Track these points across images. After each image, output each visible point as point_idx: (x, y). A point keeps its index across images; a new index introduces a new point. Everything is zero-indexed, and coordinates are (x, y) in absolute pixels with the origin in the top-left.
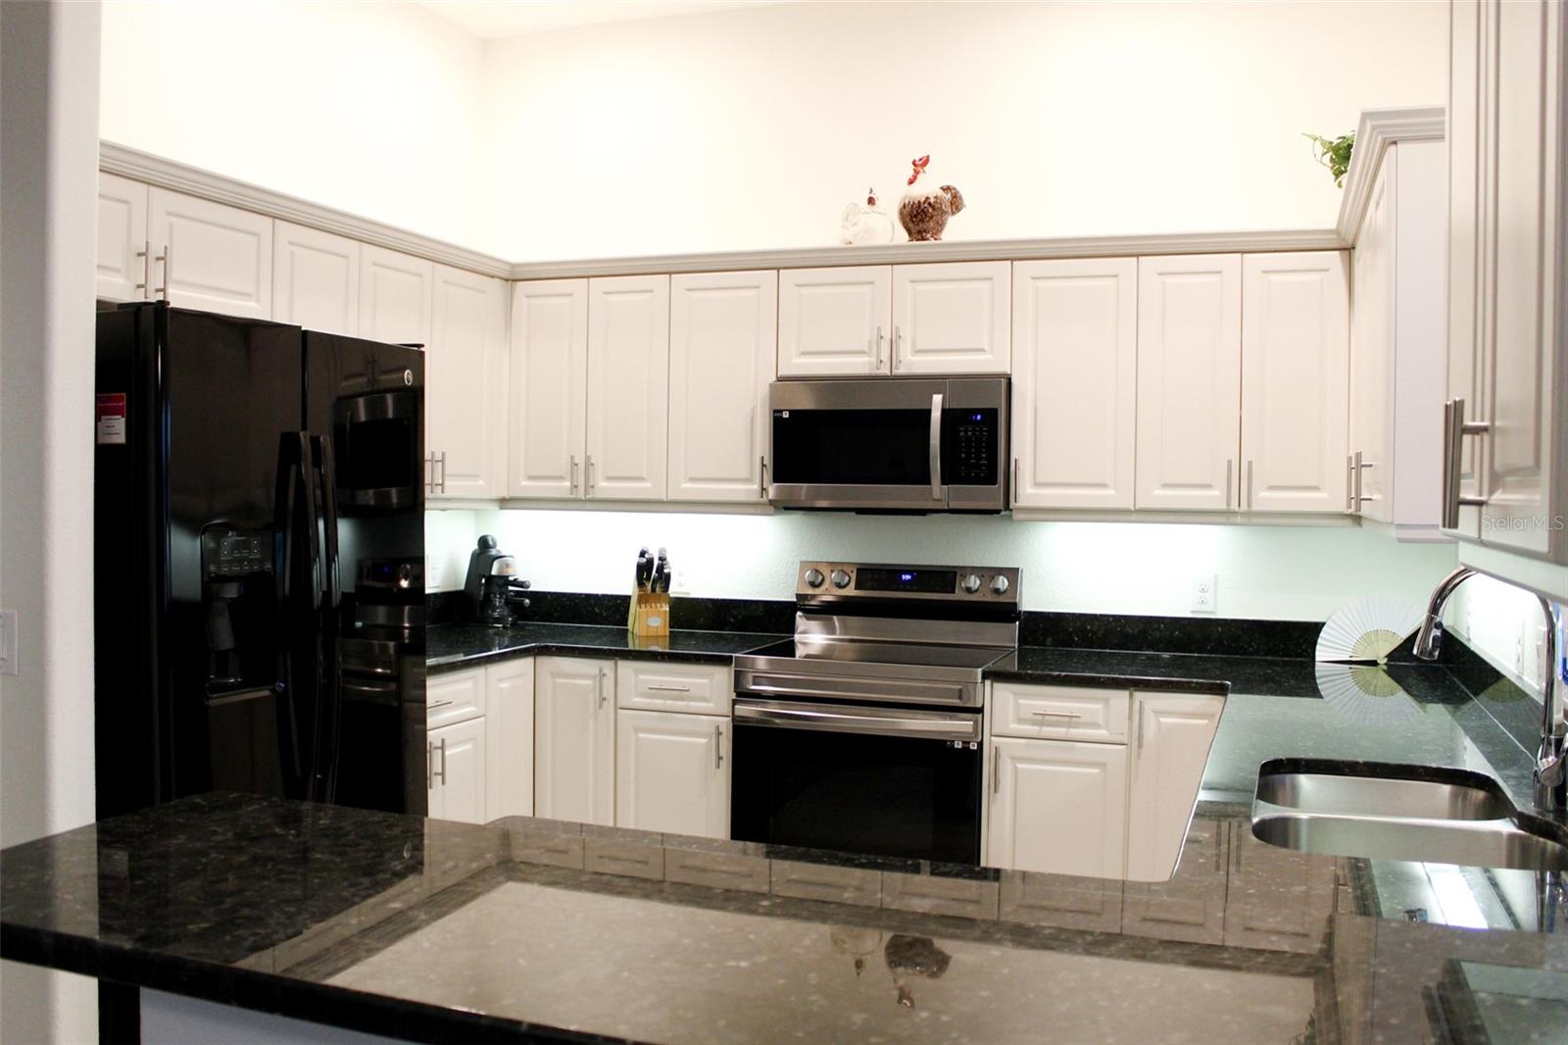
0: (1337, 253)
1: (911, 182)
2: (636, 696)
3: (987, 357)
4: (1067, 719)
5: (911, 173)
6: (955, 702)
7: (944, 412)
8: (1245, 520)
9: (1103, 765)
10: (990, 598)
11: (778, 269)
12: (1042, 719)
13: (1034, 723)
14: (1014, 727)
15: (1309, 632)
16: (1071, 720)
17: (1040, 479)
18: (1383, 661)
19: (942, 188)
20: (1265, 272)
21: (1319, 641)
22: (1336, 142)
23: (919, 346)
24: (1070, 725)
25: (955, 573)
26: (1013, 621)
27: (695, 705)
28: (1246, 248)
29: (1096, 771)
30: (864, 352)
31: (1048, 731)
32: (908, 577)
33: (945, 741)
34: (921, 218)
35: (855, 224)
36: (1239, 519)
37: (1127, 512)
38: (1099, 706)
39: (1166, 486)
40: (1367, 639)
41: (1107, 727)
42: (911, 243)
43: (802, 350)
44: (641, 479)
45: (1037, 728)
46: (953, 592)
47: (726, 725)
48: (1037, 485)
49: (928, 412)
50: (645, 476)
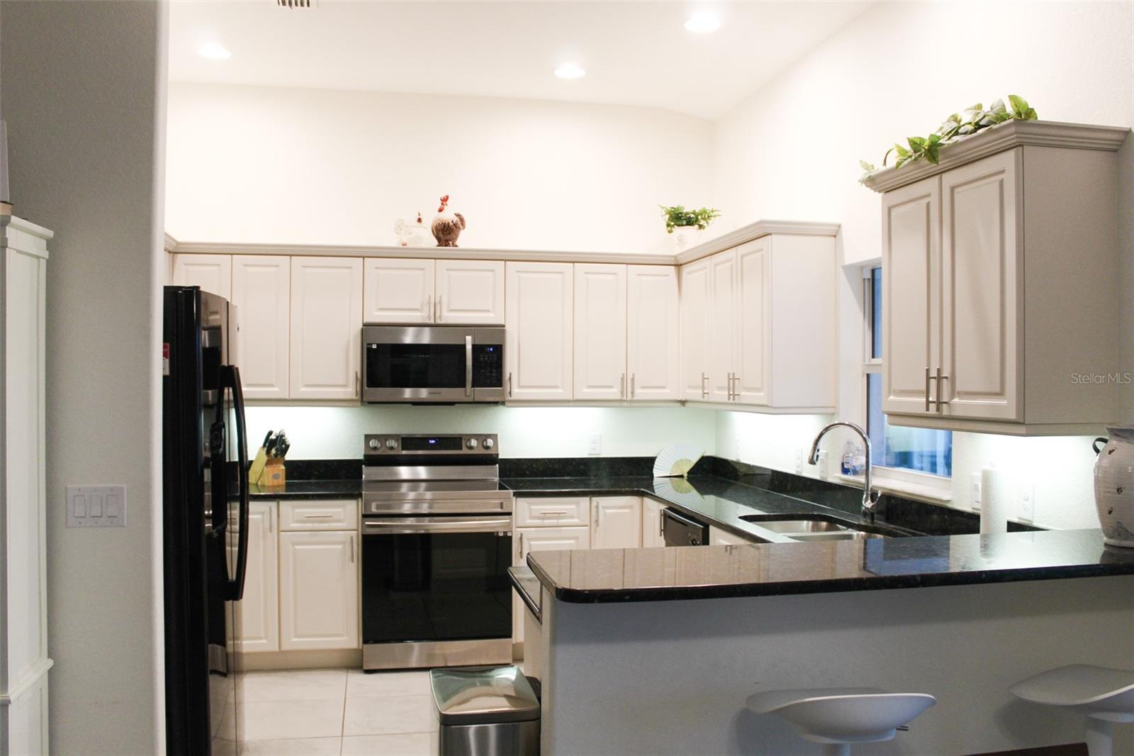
0: (673, 267)
1: (441, 210)
2: (293, 523)
3: (491, 315)
4: (557, 515)
5: (439, 205)
6: (499, 510)
7: (474, 346)
8: (629, 405)
9: (576, 538)
10: (483, 452)
11: (364, 257)
12: (544, 516)
13: (539, 518)
14: (529, 522)
15: (650, 462)
16: (559, 515)
17: (522, 384)
18: (686, 475)
19: (456, 214)
20: (638, 275)
21: (655, 466)
22: (670, 209)
23: (452, 308)
24: (558, 518)
25: (461, 438)
26: (495, 464)
27: (334, 525)
28: (629, 262)
29: (573, 542)
30: (417, 310)
31: (547, 522)
32: (433, 442)
33: (493, 533)
34: (446, 233)
35: (410, 233)
36: (625, 404)
37: (569, 401)
38: (573, 507)
39: (589, 387)
40: (677, 464)
41: (578, 518)
42: (439, 247)
43: (379, 307)
44: (272, 385)
45: (541, 521)
46: (461, 449)
47: (355, 536)
48: (520, 387)
49: (464, 346)
50: (274, 383)
